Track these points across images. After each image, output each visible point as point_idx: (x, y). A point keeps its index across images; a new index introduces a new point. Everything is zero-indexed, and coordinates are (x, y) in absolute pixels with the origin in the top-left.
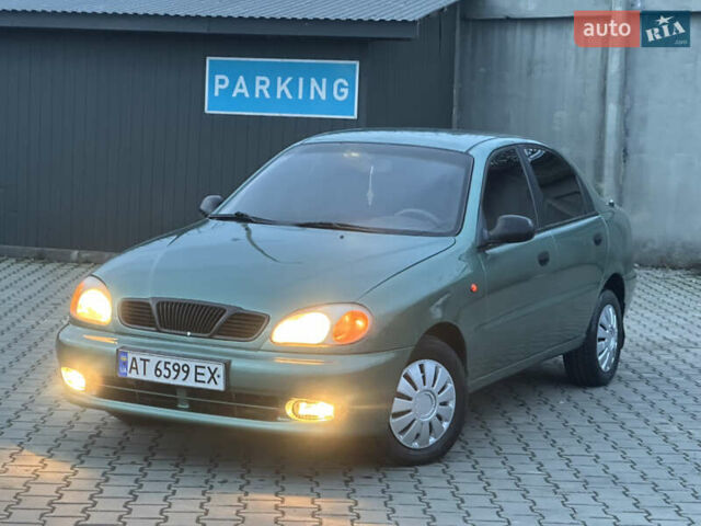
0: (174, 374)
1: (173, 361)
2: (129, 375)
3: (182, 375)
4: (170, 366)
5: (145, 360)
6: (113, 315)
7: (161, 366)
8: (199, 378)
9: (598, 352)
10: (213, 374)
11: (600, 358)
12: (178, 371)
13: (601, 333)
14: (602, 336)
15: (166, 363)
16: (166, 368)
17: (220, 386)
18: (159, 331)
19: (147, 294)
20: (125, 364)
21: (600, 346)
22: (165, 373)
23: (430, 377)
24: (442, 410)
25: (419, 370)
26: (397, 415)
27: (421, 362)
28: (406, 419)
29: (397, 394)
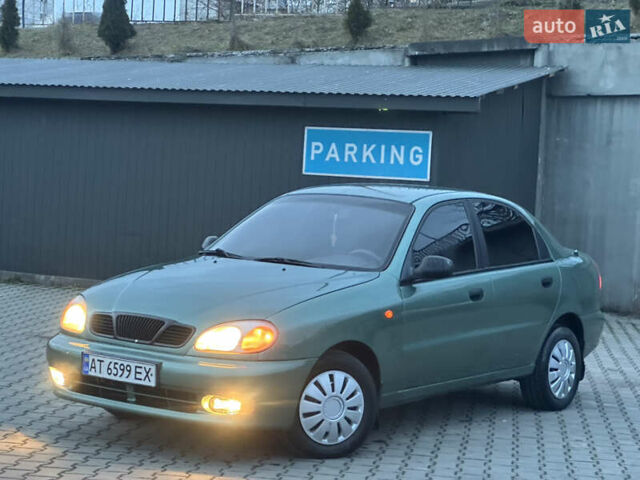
0: (120, 372)
1: (120, 362)
2: (90, 373)
3: (126, 373)
4: (117, 366)
5: (101, 361)
6: (86, 325)
7: (112, 366)
8: (138, 376)
9: (550, 380)
10: (148, 373)
11: (552, 386)
12: (123, 370)
13: (552, 363)
14: (555, 367)
15: (116, 363)
16: (115, 368)
17: (153, 384)
18: (115, 338)
20: (87, 364)
21: (552, 375)
22: (114, 371)
23: (338, 385)
24: (351, 414)
25: (328, 379)
26: (307, 415)
27: (331, 372)
28: (315, 419)
29: (308, 398)
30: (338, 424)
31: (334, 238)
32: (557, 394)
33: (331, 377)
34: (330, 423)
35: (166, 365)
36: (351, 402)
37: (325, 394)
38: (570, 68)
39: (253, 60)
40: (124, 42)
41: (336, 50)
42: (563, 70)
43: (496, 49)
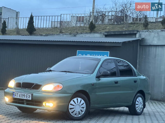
0: (22, 96)
4: (22, 95)
5: (17, 94)
6: (14, 85)
10: (29, 96)
11: (137, 109)
13: (137, 103)
16: (21, 95)
17: (30, 99)
18: (21, 88)
21: (137, 106)
22: (21, 96)
23: (79, 102)
24: (82, 109)
25: (76, 100)
26: (71, 109)
27: (77, 98)
28: (73, 110)
29: (71, 104)
30: (79, 112)
32: (138, 111)
33: (77, 99)
34: (77, 111)
35: (34, 94)
36: (82, 106)
37: (75, 104)
38: (145, 38)
39: (65, 36)
40: (33, 32)
41: (86, 33)
42: (143, 38)
43: (126, 33)
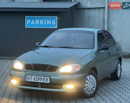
1: (38, 77)
2: (28, 80)
3: (40, 80)
5: (31, 77)
6: (23, 68)
7: (35, 78)
8: (44, 80)
9: (118, 73)
12: (39, 79)
14: (118, 70)
15: (36, 77)
18: (34, 71)
19: (30, 63)
20: (27, 78)
22: (36, 80)
24: (94, 86)
25: (89, 77)
28: (87, 88)
30: (92, 89)
31: (72, 41)
32: (118, 76)
34: (90, 89)
35: (52, 77)
36: (94, 83)
42: (79, 2)
